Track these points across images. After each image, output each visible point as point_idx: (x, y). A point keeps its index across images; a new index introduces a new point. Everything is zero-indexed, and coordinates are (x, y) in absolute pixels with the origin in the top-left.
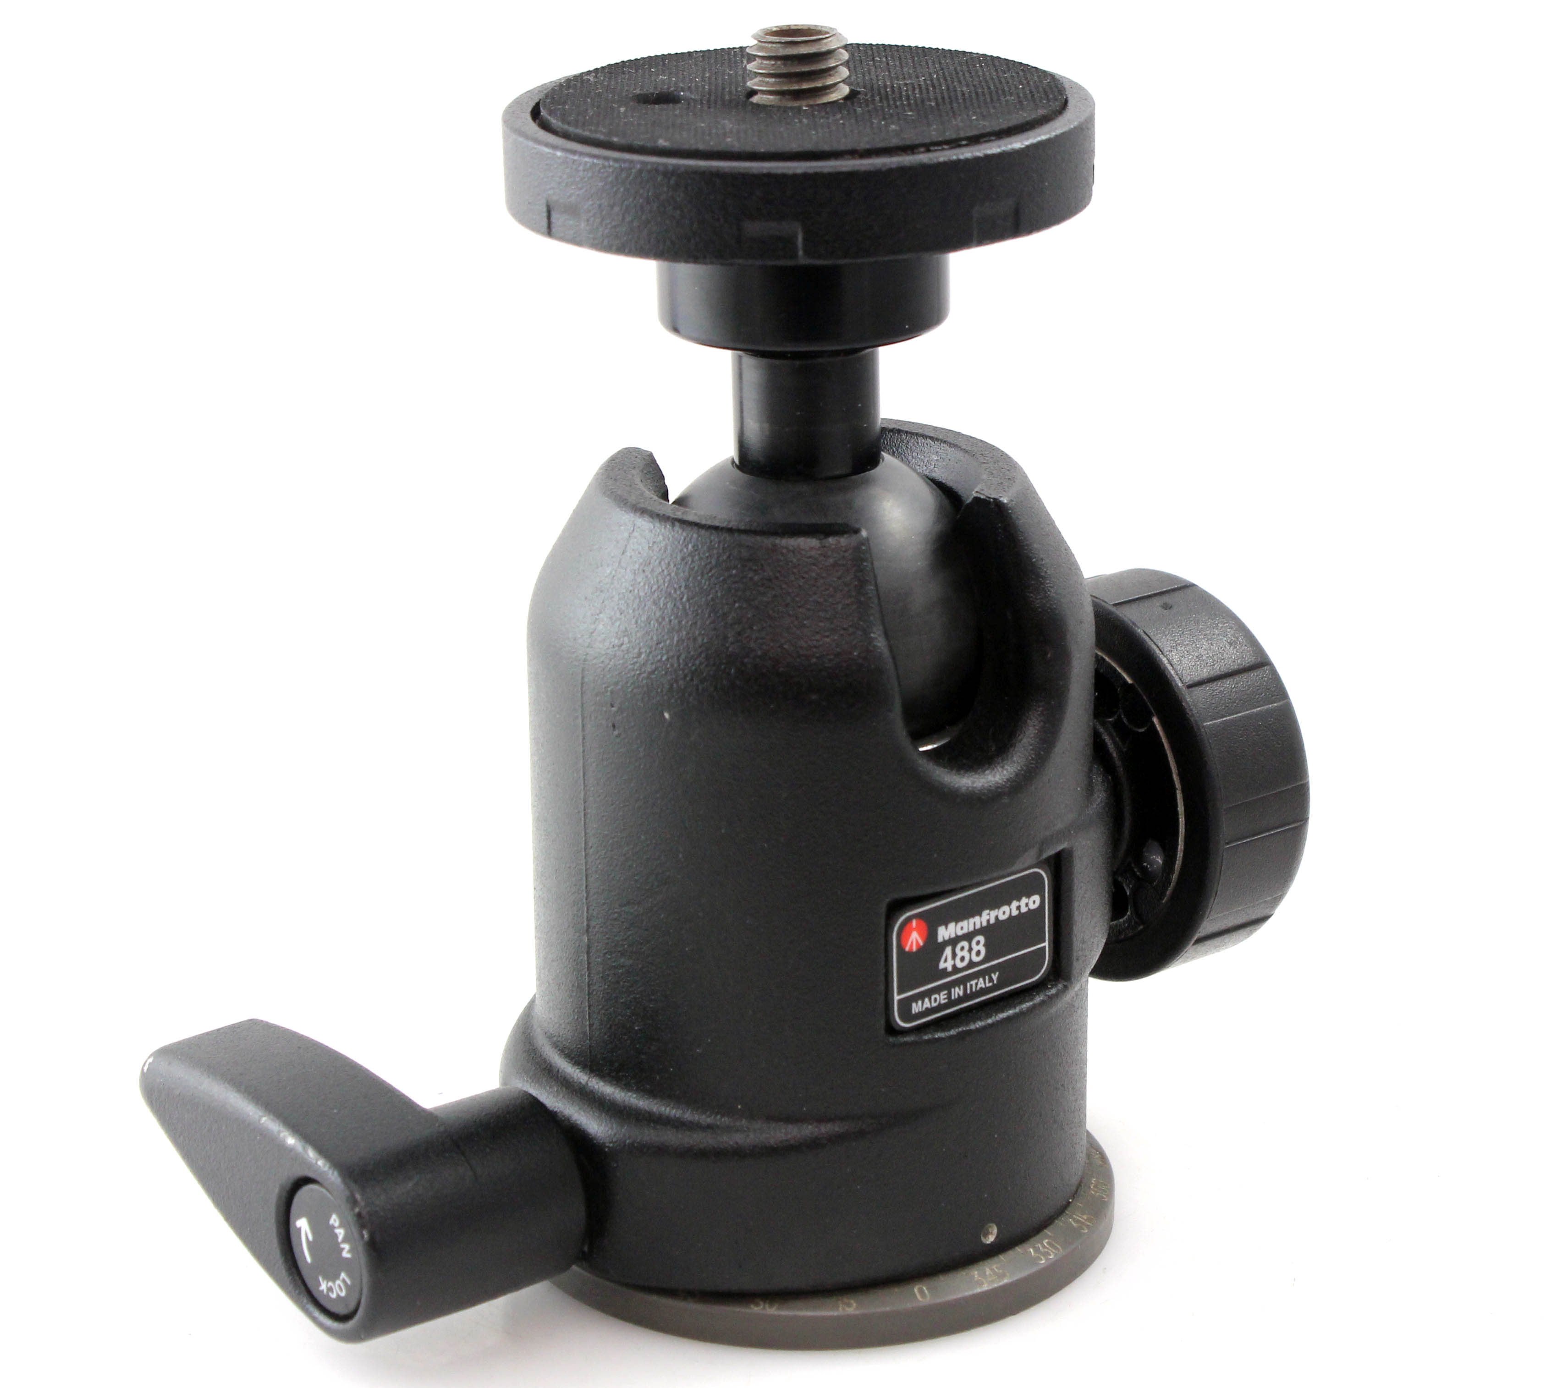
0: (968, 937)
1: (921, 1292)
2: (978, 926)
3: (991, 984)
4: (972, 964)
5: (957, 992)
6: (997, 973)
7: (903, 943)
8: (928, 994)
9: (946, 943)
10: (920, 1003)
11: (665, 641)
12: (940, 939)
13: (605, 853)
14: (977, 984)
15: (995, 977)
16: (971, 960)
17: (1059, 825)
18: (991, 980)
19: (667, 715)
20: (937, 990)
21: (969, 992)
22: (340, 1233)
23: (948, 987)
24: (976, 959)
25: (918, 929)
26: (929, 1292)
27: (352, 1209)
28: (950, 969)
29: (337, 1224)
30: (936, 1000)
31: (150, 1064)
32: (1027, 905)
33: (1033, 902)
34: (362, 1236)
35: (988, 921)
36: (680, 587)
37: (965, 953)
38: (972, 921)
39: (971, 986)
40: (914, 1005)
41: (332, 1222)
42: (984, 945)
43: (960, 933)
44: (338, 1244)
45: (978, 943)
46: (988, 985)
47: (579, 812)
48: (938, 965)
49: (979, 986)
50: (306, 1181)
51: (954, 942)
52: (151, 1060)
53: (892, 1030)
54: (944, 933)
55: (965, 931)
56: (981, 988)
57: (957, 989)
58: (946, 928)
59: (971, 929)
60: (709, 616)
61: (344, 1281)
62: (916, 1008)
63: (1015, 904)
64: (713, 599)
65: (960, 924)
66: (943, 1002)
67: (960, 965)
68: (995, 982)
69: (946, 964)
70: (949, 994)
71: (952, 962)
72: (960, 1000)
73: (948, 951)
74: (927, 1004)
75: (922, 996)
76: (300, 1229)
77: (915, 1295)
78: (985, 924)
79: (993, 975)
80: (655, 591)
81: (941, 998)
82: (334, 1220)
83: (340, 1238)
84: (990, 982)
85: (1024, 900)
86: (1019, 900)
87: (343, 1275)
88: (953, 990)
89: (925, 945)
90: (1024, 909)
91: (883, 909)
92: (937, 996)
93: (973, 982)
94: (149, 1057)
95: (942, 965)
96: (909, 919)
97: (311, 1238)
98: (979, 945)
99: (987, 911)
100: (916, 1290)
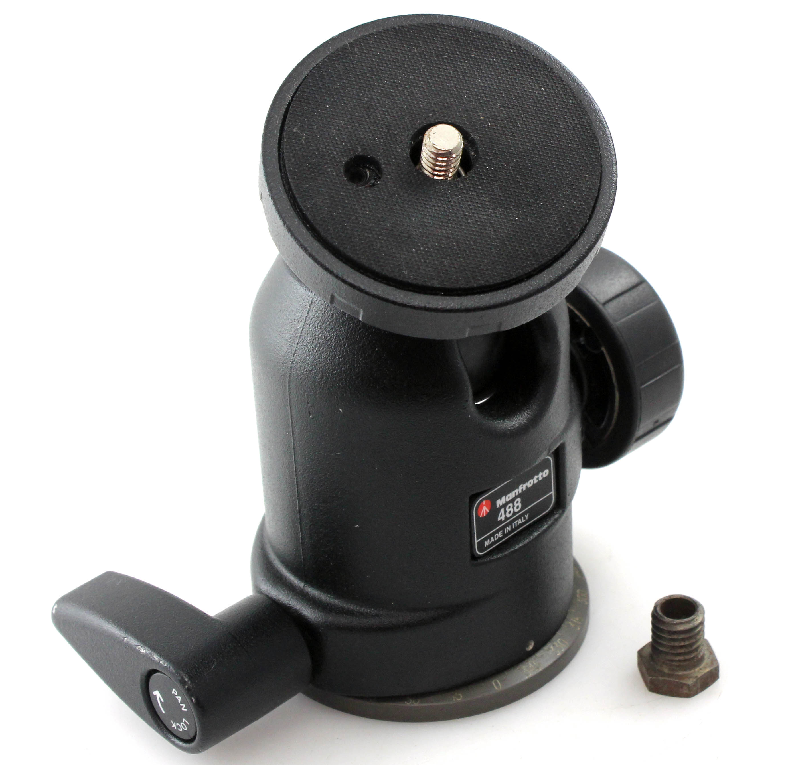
0: (512, 501)
1: (497, 684)
2: (517, 494)
3: (525, 520)
4: (515, 513)
5: (508, 529)
6: (528, 514)
7: (479, 514)
8: (493, 535)
9: (501, 507)
10: (489, 540)
11: (337, 370)
12: (498, 506)
13: (308, 476)
14: (517, 523)
15: (527, 516)
16: (514, 511)
17: (558, 433)
18: (525, 518)
19: (341, 410)
20: (497, 532)
21: (513, 527)
22: (179, 698)
23: (503, 528)
24: (516, 510)
25: (486, 505)
26: (501, 683)
27: (184, 687)
28: (503, 519)
29: (176, 694)
30: (497, 536)
31: (56, 609)
32: (542, 476)
33: (545, 473)
34: (192, 701)
35: (522, 490)
36: (343, 339)
37: (511, 509)
38: (514, 492)
39: (515, 524)
40: (486, 542)
41: (173, 692)
42: (521, 502)
43: (508, 500)
44: (179, 704)
45: (517, 502)
46: (523, 521)
47: (290, 452)
48: (497, 519)
49: (519, 523)
50: (155, 671)
51: (504, 506)
52: (56, 607)
53: (474, 557)
54: (499, 503)
55: (511, 498)
56: (520, 524)
57: (507, 528)
58: (501, 500)
59: (514, 496)
60: (362, 356)
61: (185, 723)
62: (486, 544)
63: (536, 477)
64: (363, 346)
65: (508, 495)
66: (500, 536)
67: (508, 515)
68: (527, 519)
69: (501, 517)
70: (504, 532)
71: (505, 516)
72: (510, 532)
73: (502, 511)
74: (492, 540)
75: (489, 537)
76: (156, 695)
77: (492, 684)
78: (520, 492)
79: (526, 516)
80: (328, 340)
81: (500, 535)
82: (174, 692)
83: (179, 702)
84: (524, 519)
85: (541, 474)
86: (538, 474)
87: (184, 720)
88: (505, 529)
89: (490, 510)
90: (541, 478)
91: (467, 500)
92: (497, 534)
93: (516, 522)
94: (55, 605)
95: (499, 519)
96: (482, 501)
97: (163, 701)
98: (518, 503)
99: (522, 485)
100: (493, 683)
